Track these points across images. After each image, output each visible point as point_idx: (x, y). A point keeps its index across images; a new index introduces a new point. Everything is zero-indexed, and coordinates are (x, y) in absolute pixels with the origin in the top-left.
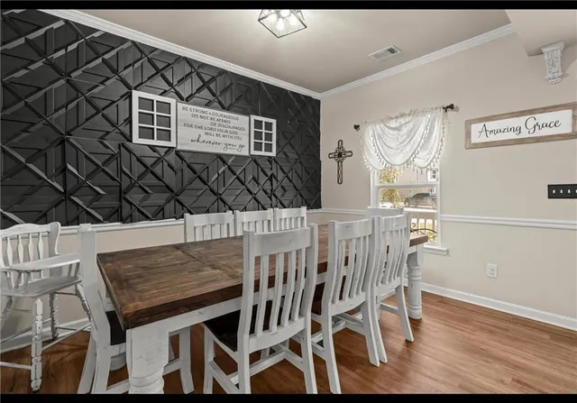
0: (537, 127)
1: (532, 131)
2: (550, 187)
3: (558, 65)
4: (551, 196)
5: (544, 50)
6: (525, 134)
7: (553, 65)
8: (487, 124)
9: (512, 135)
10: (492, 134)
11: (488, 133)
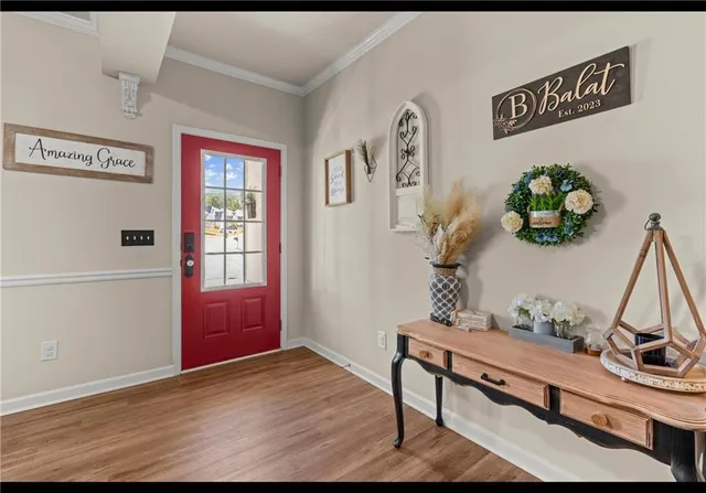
0: (111, 162)
1: (105, 166)
2: (124, 233)
3: (134, 99)
4: (124, 243)
5: (122, 76)
6: (96, 167)
7: (130, 98)
8: (44, 139)
9: (80, 165)
10: (52, 157)
11: (46, 153)
